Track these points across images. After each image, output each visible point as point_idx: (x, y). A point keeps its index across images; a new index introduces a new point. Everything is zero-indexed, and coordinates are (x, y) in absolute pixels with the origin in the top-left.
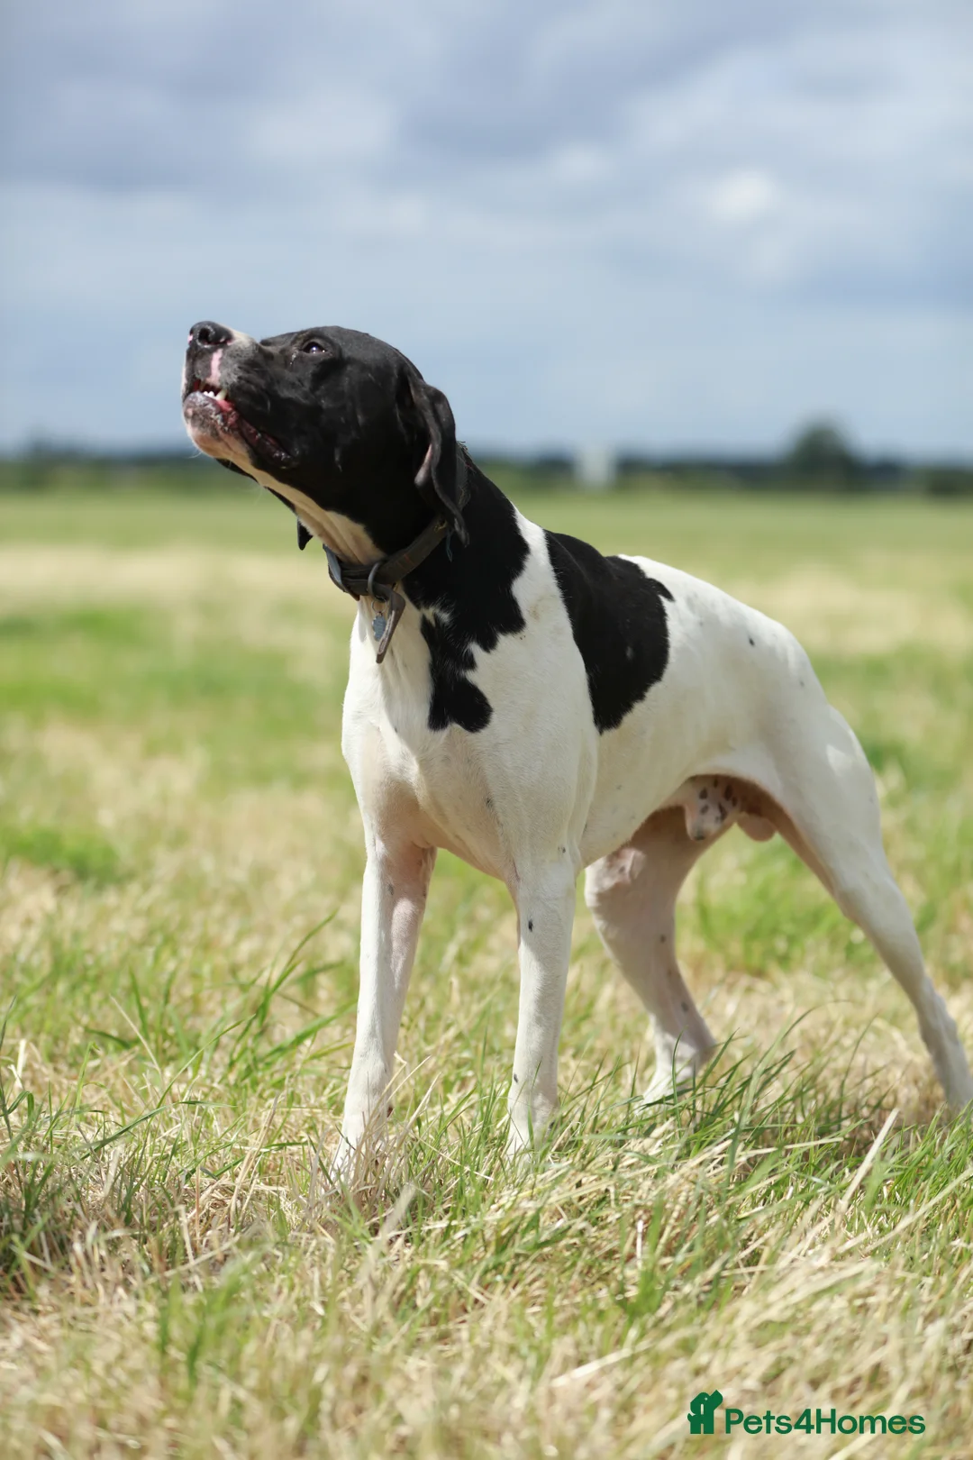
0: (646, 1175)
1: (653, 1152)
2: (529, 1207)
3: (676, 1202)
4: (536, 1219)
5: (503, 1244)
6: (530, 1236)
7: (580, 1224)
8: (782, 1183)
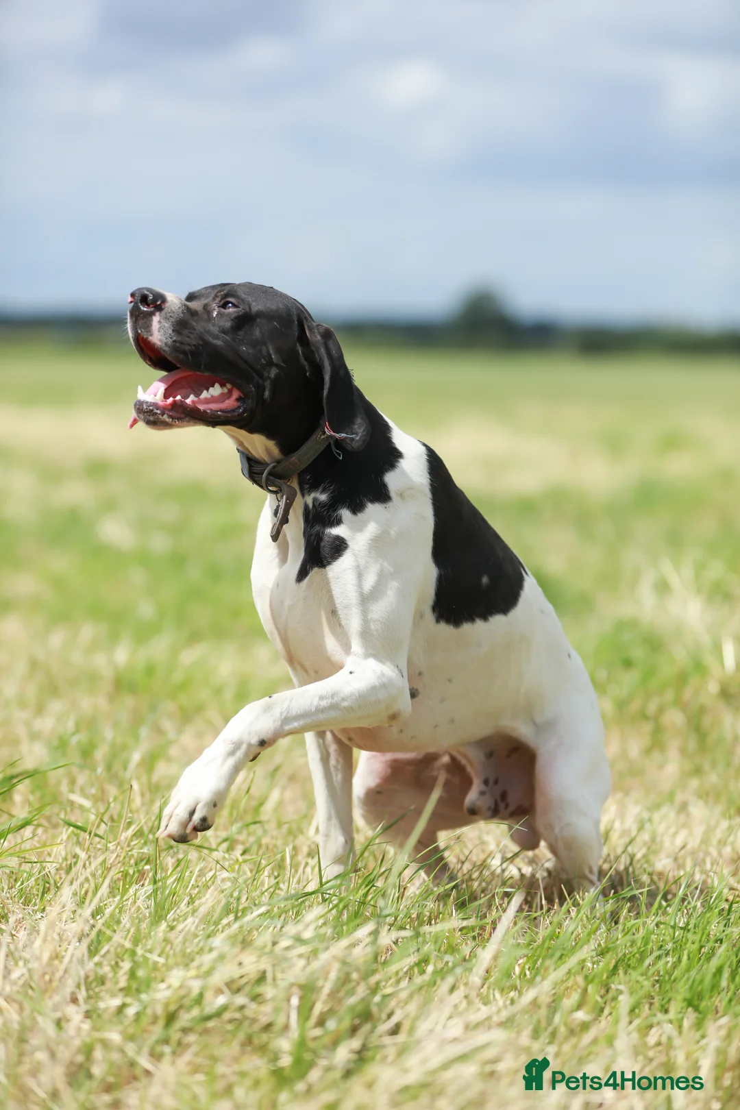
0: (300, 956)
1: (307, 935)
2: (196, 986)
3: (326, 979)
4: (201, 995)
5: (171, 1018)
6: (195, 1012)
7: (240, 1000)
8: (426, 961)
